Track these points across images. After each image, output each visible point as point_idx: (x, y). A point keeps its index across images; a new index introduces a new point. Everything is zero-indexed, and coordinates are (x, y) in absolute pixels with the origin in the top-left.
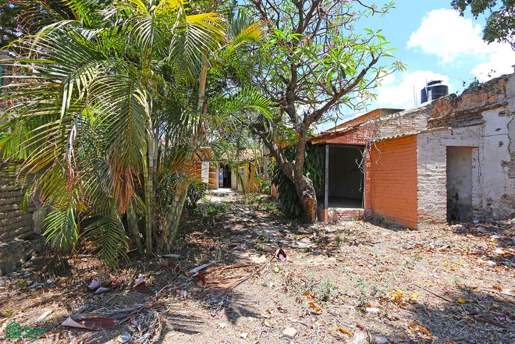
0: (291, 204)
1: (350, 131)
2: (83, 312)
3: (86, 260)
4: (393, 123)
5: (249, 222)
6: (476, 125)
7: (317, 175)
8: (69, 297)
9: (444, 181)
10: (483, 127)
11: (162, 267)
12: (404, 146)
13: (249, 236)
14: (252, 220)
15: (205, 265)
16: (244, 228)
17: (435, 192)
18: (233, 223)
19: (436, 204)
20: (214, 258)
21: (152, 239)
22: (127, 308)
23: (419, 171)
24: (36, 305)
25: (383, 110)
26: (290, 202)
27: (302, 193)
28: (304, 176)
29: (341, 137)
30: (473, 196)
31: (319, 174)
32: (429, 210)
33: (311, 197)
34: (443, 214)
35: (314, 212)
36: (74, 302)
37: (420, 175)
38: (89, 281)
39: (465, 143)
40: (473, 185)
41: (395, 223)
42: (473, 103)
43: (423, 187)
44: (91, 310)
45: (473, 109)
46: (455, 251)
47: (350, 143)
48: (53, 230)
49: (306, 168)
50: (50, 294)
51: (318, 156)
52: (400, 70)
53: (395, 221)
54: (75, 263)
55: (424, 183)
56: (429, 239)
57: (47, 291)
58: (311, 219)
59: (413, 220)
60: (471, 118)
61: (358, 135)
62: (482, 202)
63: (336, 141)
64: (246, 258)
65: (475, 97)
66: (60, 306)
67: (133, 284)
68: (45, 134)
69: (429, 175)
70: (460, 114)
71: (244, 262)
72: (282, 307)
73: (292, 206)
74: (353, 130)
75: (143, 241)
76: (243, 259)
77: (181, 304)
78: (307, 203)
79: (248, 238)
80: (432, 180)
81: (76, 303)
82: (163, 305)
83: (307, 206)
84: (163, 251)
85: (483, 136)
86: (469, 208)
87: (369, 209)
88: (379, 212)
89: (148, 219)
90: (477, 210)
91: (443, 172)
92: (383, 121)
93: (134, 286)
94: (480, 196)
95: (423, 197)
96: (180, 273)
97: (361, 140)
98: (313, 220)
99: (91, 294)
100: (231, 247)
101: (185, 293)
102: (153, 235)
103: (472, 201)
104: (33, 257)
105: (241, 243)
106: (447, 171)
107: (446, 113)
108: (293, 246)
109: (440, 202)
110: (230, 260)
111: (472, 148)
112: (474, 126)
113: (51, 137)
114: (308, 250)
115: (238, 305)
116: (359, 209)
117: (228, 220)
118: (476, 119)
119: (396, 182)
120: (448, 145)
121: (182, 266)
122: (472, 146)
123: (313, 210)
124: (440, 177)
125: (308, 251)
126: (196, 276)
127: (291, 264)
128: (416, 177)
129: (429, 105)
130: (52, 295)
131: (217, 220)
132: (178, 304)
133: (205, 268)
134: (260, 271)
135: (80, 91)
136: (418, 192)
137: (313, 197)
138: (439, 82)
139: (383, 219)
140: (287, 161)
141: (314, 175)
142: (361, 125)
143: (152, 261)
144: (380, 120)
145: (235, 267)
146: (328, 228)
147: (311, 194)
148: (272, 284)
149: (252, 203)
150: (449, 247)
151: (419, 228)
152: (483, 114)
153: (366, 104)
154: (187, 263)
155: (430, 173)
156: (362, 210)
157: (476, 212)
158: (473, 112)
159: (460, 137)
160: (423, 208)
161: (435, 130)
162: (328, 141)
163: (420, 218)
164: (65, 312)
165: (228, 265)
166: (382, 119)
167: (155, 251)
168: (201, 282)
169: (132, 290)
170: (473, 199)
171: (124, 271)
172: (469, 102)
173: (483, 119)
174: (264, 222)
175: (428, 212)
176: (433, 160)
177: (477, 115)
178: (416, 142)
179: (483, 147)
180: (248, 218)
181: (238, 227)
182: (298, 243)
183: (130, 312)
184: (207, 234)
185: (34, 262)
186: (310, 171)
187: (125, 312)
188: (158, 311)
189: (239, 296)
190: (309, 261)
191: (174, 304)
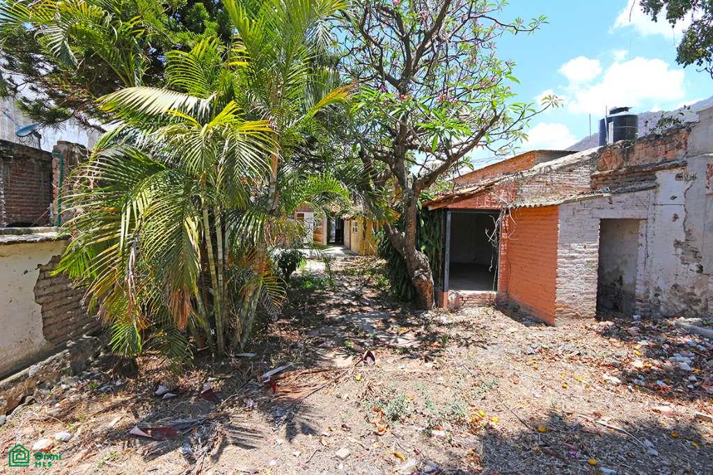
0: (402, 284)
1: (480, 192)
2: (149, 419)
3: (155, 358)
4: (541, 179)
5: (350, 305)
6: (646, 189)
7: (436, 249)
8: (137, 402)
9: (594, 264)
10: (656, 193)
11: (234, 368)
12: (543, 217)
13: (343, 328)
14: (354, 303)
15: (281, 368)
16: (341, 314)
17: (581, 279)
18: (330, 307)
19: (582, 294)
20: (293, 358)
21: (224, 337)
22: (190, 419)
23: (560, 252)
24: (106, 411)
25: (540, 152)
26: (401, 282)
27: (413, 272)
28: (416, 252)
29: (467, 201)
30: (637, 282)
31: (438, 248)
32: (571, 301)
33: (424, 278)
34: (590, 306)
35: (429, 296)
36: (142, 408)
37: (561, 257)
38: (157, 384)
39: (628, 214)
40: (638, 268)
41: (532, 313)
42: (647, 157)
43: (565, 273)
44: (157, 419)
45: (647, 166)
46: (584, 360)
47: (479, 207)
48: (119, 339)
49: (422, 239)
50: (119, 399)
51: (438, 223)
52: (555, 105)
53: (531, 311)
54: (144, 362)
55: (565, 267)
56: (559, 342)
57: (116, 395)
58: (426, 304)
59: (550, 313)
60: (643, 178)
61: (490, 197)
62: (648, 291)
63: (461, 205)
64: (330, 361)
65: (651, 149)
66: (128, 412)
67: (201, 389)
68: (106, 260)
69: (573, 257)
70: (631, 170)
71: (325, 365)
72: (347, 425)
73: (404, 287)
74: (484, 191)
75: (215, 338)
76: (326, 360)
77: (245, 416)
78: (420, 285)
79: (341, 330)
80: (578, 263)
81: (144, 409)
82: (227, 416)
83: (421, 289)
84: (236, 351)
85: (654, 205)
86: (633, 297)
87: (503, 292)
88: (515, 297)
89: (218, 317)
90: (641, 301)
91: (593, 253)
92: (527, 177)
93: (202, 392)
94: (646, 283)
95: (565, 285)
96: (252, 378)
97: (495, 204)
98: (429, 305)
99: (158, 400)
100: (316, 344)
101: (251, 403)
102: (224, 333)
103: (636, 288)
104: (102, 354)
105: (330, 337)
106: (599, 252)
107: (615, 167)
108: (391, 344)
109: (587, 291)
110: (311, 361)
111: (640, 220)
112: (643, 192)
113: (112, 261)
114: (405, 350)
115: (302, 421)
116: (490, 292)
117: (324, 302)
118: (649, 180)
119: (534, 262)
120: (603, 217)
121: (254, 370)
122: (638, 217)
123: (428, 294)
124: (588, 259)
125: (404, 353)
126: (269, 382)
127: (378, 369)
128: (556, 260)
129: (594, 153)
130: (122, 399)
131: (311, 302)
132: (242, 415)
133: (280, 372)
134: (339, 378)
135: (136, 219)
136: (557, 279)
137: (428, 278)
138: (626, 109)
139: (519, 307)
140: (397, 232)
141: (432, 249)
142: (496, 184)
143: (225, 362)
144: (523, 176)
145: (313, 372)
146: (444, 319)
147: (425, 275)
148: (346, 395)
149: (363, 273)
150: (579, 354)
151: (556, 324)
152: (658, 174)
153: (514, 146)
154: (262, 364)
155: (575, 255)
156: (495, 293)
157: (641, 303)
158: (644, 170)
159: (621, 207)
160: (563, 299)
161: (585, 199)
162: (450, 206)
163: (557, 311)
164: (132, 419)
165: (307, 368)
166: (525, 175)
167: (227, 350)
168: (272, 389)
169: (199, 397)
170: (637, 286)
171: (194, 373)
172: (642, 155)
173: (656, 181)
174: (369, 306)
175: (570, 304)
176: (581, 238)
177: (650, 175)
178: (557, 214)
179: (654, 219)
180: (350, 299)
181: (334, 314)
182: (399, 340)
183: (193, 423)
184: (294, 324)
185: (104, 359)
186: (426, 243)
187: (188, 423)
188: (221, 423)
189: (306, 410)
190: (400, 367)
191: (238, 416)
